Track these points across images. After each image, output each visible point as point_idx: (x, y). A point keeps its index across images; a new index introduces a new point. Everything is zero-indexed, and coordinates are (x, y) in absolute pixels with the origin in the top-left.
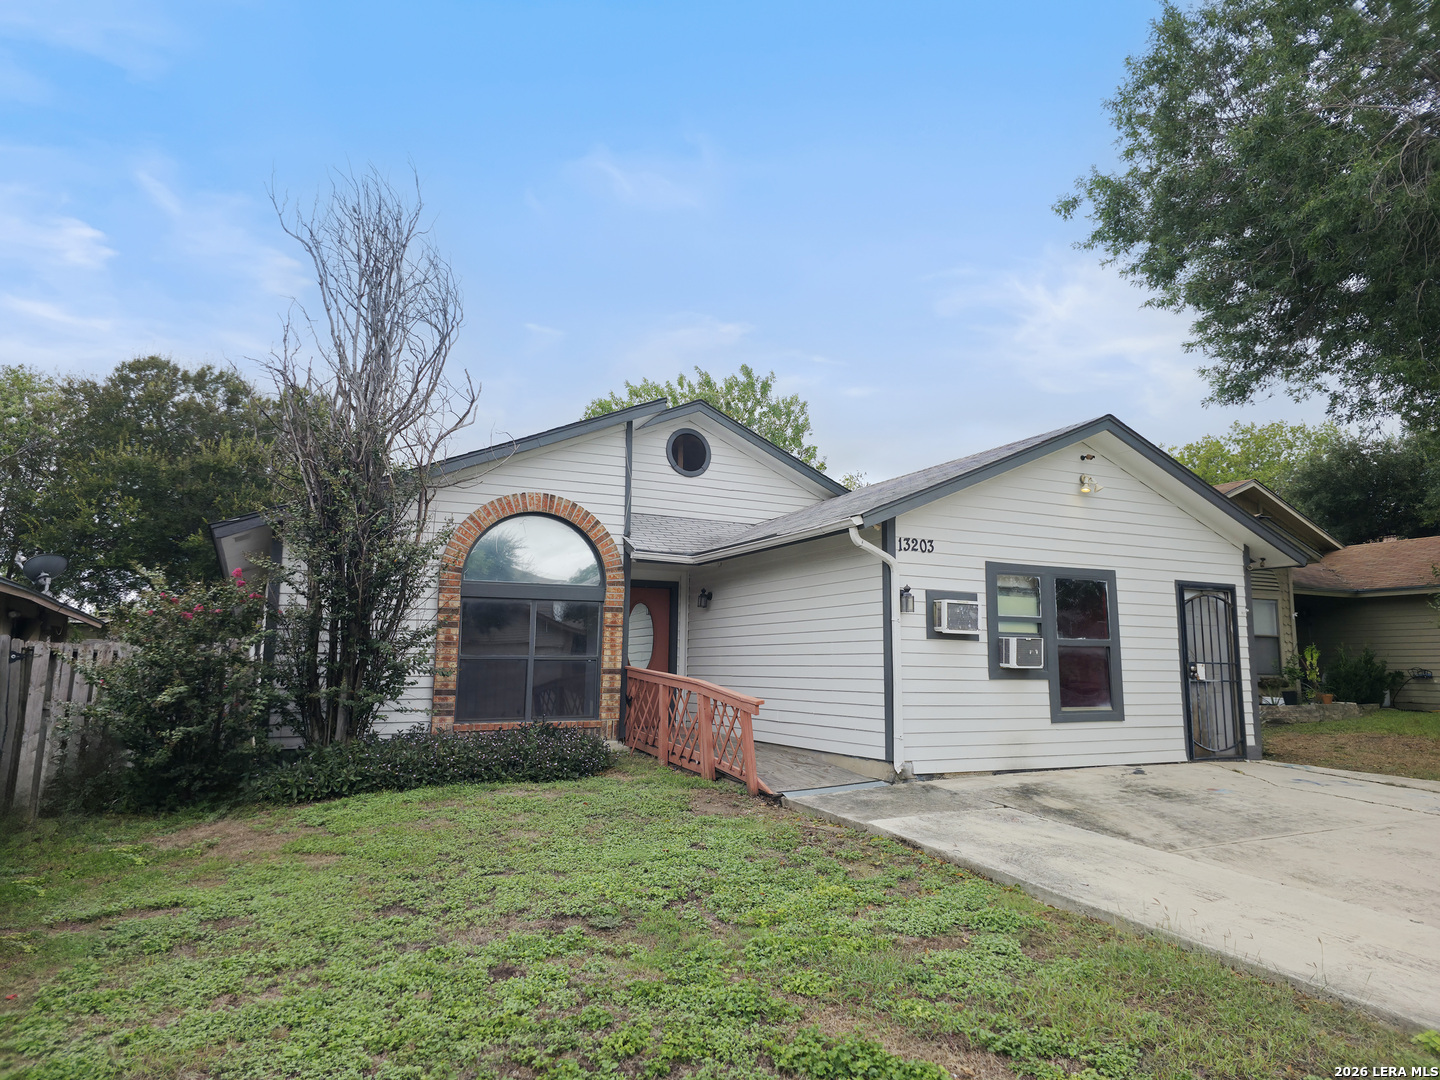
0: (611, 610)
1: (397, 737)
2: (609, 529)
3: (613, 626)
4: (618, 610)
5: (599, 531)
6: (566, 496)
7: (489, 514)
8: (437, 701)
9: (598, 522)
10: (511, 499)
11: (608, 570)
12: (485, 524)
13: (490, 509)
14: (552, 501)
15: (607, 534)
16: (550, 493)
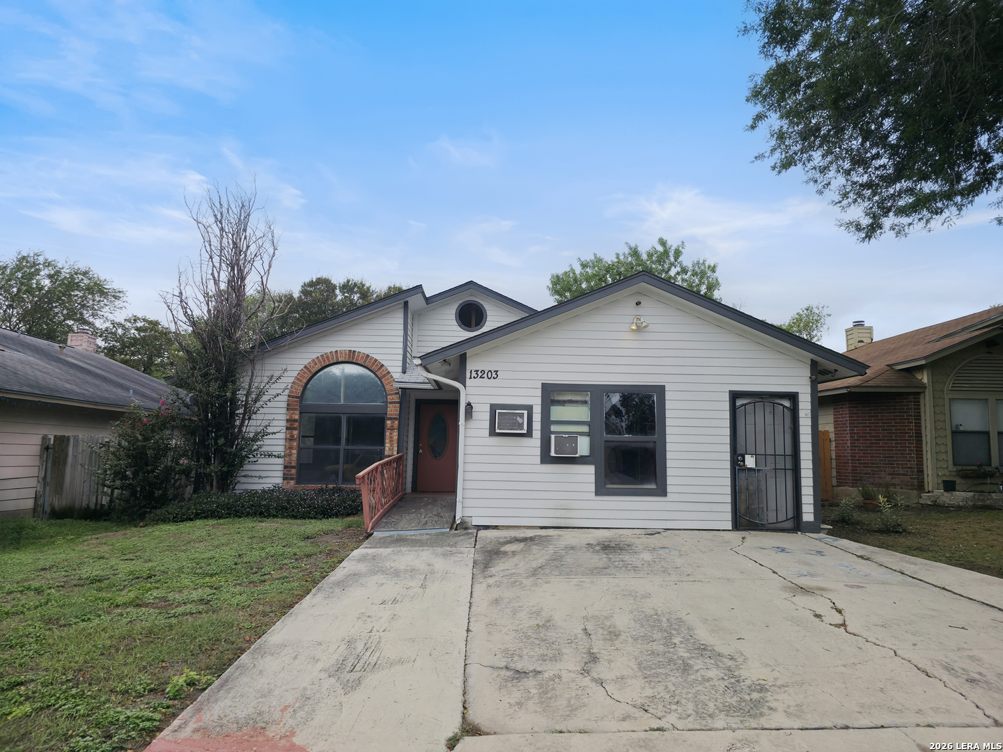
0: (390, 419)
1: (264, 491)
2: (390, 369)
3: (392, 429)
4: (395, 419)
5: (383, 370)
6: (362, 351)
7: (316, 364)
8: (286, 472)
9: (383, 365)
10: (329, 354)
11: (389, 395)
12: (313, 371)
13: (317, 361)
14: (354, 354)
15: (389, 373)
16: (353, 349)
